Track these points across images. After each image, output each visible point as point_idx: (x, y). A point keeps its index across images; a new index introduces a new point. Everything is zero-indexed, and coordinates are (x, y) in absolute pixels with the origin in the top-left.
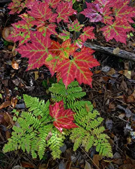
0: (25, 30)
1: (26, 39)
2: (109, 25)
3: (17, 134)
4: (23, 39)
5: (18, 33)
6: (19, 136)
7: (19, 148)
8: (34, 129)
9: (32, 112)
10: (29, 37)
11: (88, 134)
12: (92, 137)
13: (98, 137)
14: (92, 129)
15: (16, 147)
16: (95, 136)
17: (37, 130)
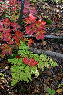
0: (7, 47)
1: (10, 50)
2: (37, 33)
3: (15, 75)
4: (9, 51)
5: (5, 50)
6: (16, 76)
7: (19, 81)
8: (22, 70)
9: (16, 64)
10: (11, 49)
11: (45, 62)
12: (47, 62)
13: (49, 61)
14: (45, 60)
15: (18, 81)
16: (48, 61)
17: (23, 70)
